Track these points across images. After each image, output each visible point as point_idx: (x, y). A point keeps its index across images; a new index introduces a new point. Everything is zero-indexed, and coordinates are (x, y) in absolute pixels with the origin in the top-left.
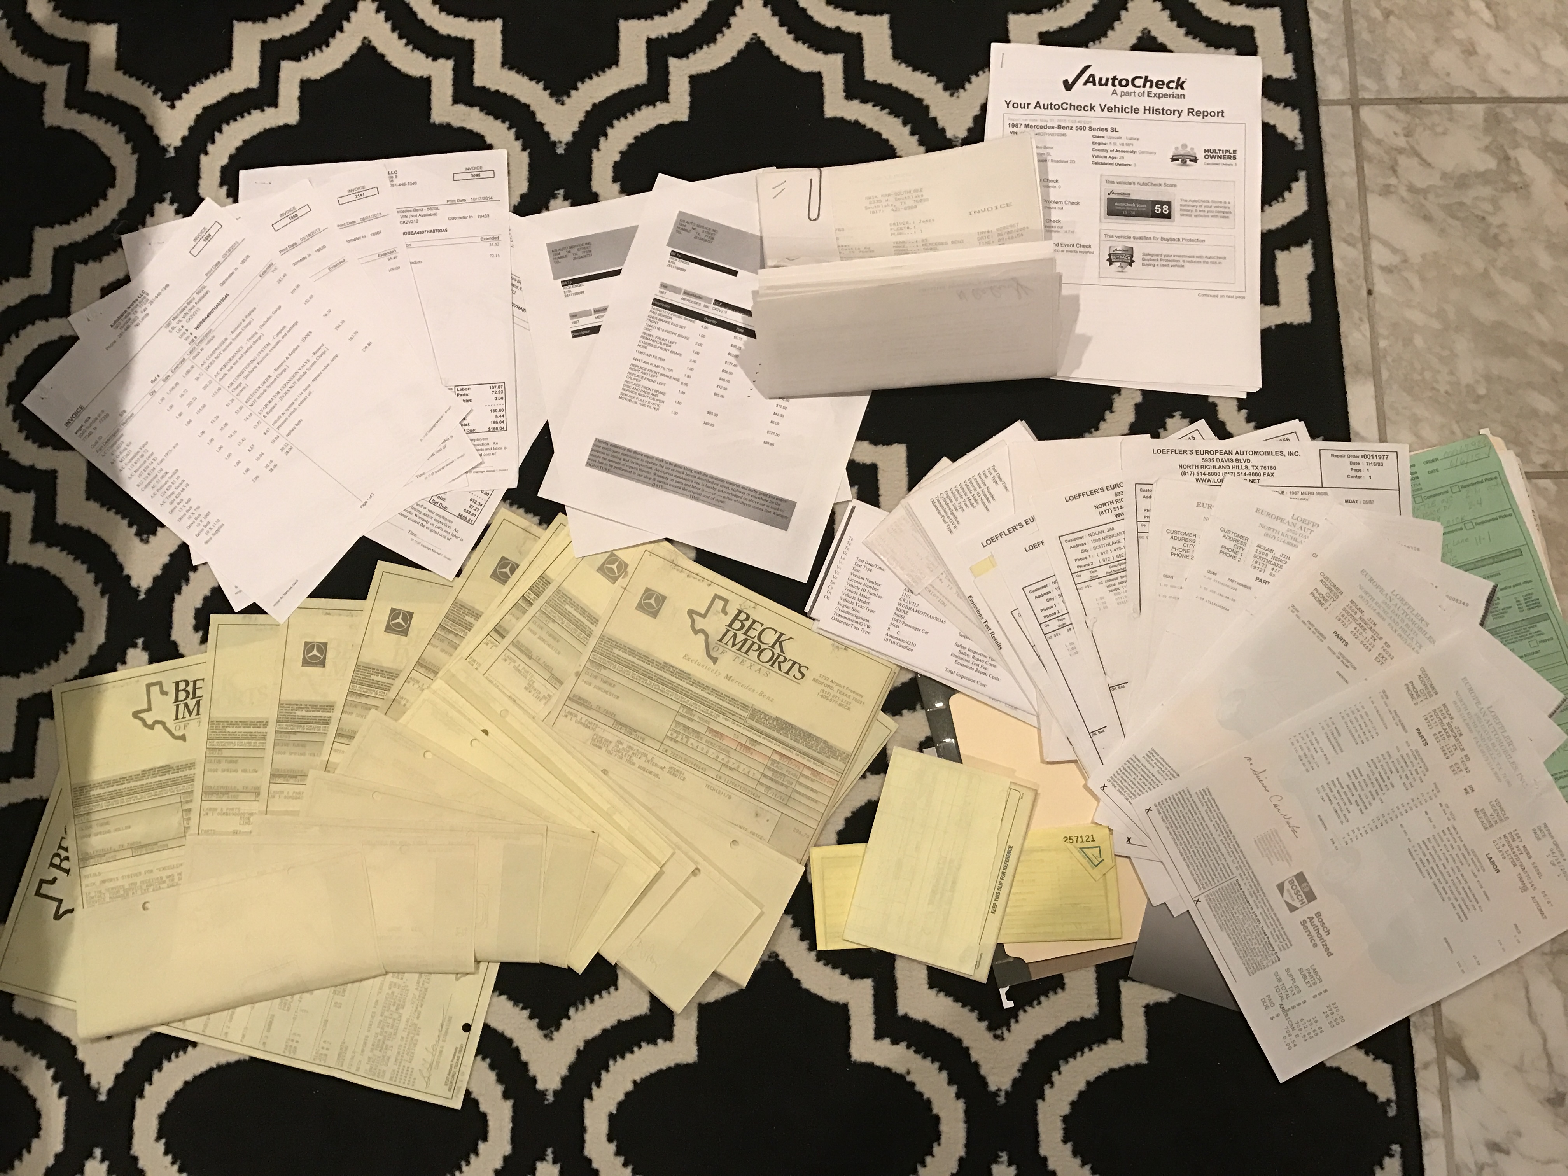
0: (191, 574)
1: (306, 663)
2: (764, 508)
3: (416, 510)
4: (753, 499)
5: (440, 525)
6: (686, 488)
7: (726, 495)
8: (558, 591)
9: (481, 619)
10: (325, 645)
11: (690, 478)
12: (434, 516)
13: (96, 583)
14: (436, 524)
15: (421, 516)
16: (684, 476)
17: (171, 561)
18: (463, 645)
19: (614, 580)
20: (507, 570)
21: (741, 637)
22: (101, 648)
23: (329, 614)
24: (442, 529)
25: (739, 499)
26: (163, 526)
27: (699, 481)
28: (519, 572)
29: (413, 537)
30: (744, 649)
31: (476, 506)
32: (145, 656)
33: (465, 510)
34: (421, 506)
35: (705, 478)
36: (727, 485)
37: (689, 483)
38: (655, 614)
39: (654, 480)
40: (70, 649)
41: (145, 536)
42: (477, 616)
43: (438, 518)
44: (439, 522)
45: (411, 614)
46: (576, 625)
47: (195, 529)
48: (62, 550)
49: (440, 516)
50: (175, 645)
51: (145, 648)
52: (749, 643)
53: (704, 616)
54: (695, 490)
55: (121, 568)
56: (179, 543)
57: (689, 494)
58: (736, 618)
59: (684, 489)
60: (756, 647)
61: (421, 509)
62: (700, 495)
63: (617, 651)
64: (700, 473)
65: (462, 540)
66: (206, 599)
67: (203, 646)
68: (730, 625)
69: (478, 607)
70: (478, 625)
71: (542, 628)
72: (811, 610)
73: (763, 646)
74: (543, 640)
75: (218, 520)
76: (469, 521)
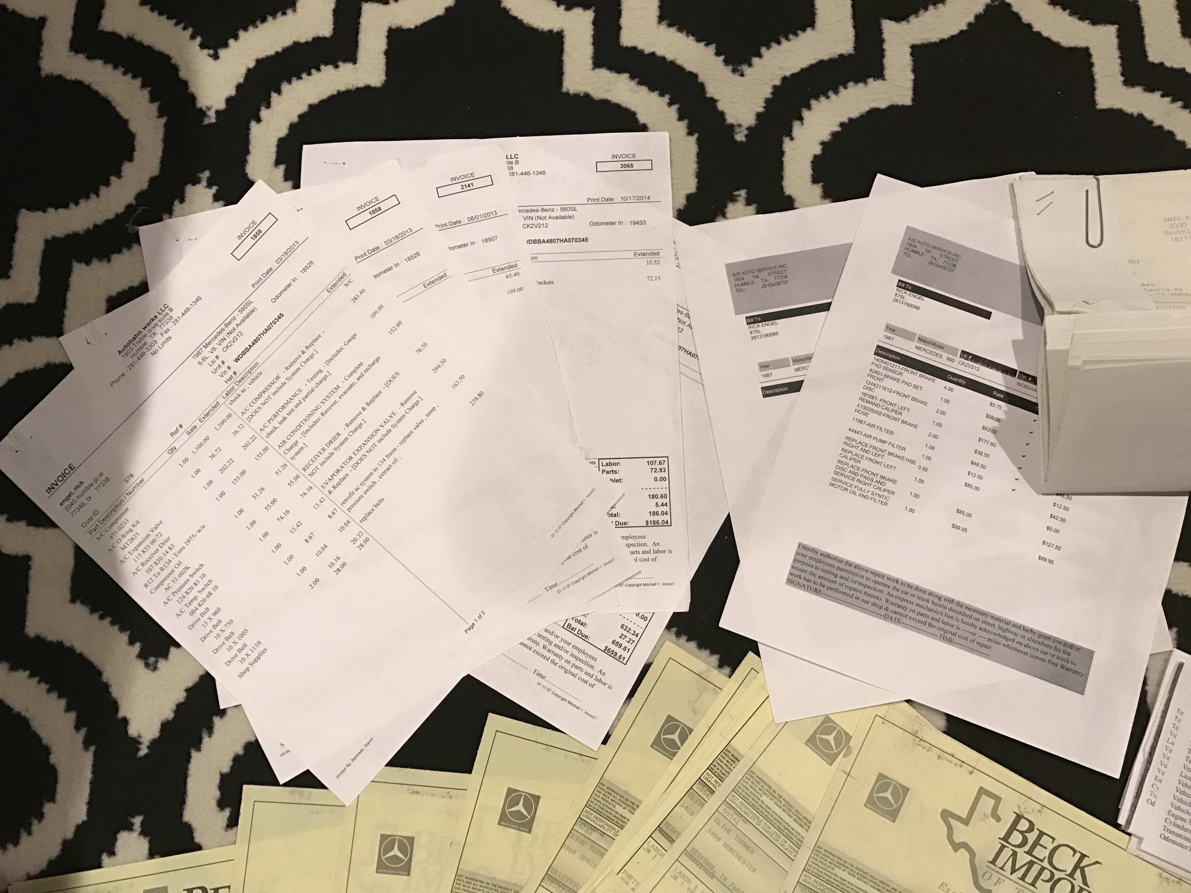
0: (216, 720)
1: (382, 867)
2: (1047, 658)
3: (544, 638)
4: (1031, 644)
5: (578, 663)
6: (934, 623)
7: (992, 637)
8: (750, 772)
9: (638, 812)
10: (411, 840)
11: (939, 609)
12: (569, 648)
13: (77, 728)
14: (573, 660)
15: (552, 648)
16: (930, 605)
17: (187, 699)
18: (612, 849)
19: (831, 759)
20: (675, 737)
21: (1023, 858)
22: (79, 828)
23: (417, 793)
24: (581, 670)
25: (1010, 643)
26: (178, 645)
27: (951, 614)
28: (692, 740)
29: (541, 680)
30: (1030, 878)
31: (629, 636)
32: (144, 844)
33: (613, 642)
34: (552, 633)
35: (958, 609)
36: (991, 621)
37: (938, 617)
38: (893, 815)
39: (887, 609)
40: (36, 827)
41: (152, 660)
42: (633, 805)
43: (575, 652)
44: (577, 659)
45: (537, 798)
46: (778, 829)
47: (225, 655)
48: (31, 676)
49: (580, 651)
50: (189, 829)
51: (144, 833)
52: (1036, 868)
53: (966, 822)
54: (947, 628)
55: (115, 705)
56: (202, 673)
57: (938, 633)
58: (1013, 827)
59: (930, 625)
60: (1046, 875)
61: (552, 638)
62: (954, 634)
63: (840, 873)
64: (951, 601)
65: (610, 687)
66: (237, 759)
67: (231, 832)
68: (1006, 838)
69: (635, 792)
70: (634, 819)
71: (729, 831)
72: (1129, 822)
73: (1058, 875)
74: (731, 850)
75: (259, 643)
76: (620, 659)
